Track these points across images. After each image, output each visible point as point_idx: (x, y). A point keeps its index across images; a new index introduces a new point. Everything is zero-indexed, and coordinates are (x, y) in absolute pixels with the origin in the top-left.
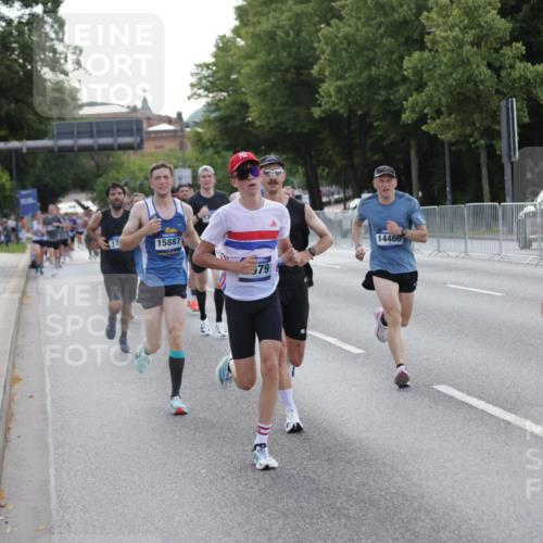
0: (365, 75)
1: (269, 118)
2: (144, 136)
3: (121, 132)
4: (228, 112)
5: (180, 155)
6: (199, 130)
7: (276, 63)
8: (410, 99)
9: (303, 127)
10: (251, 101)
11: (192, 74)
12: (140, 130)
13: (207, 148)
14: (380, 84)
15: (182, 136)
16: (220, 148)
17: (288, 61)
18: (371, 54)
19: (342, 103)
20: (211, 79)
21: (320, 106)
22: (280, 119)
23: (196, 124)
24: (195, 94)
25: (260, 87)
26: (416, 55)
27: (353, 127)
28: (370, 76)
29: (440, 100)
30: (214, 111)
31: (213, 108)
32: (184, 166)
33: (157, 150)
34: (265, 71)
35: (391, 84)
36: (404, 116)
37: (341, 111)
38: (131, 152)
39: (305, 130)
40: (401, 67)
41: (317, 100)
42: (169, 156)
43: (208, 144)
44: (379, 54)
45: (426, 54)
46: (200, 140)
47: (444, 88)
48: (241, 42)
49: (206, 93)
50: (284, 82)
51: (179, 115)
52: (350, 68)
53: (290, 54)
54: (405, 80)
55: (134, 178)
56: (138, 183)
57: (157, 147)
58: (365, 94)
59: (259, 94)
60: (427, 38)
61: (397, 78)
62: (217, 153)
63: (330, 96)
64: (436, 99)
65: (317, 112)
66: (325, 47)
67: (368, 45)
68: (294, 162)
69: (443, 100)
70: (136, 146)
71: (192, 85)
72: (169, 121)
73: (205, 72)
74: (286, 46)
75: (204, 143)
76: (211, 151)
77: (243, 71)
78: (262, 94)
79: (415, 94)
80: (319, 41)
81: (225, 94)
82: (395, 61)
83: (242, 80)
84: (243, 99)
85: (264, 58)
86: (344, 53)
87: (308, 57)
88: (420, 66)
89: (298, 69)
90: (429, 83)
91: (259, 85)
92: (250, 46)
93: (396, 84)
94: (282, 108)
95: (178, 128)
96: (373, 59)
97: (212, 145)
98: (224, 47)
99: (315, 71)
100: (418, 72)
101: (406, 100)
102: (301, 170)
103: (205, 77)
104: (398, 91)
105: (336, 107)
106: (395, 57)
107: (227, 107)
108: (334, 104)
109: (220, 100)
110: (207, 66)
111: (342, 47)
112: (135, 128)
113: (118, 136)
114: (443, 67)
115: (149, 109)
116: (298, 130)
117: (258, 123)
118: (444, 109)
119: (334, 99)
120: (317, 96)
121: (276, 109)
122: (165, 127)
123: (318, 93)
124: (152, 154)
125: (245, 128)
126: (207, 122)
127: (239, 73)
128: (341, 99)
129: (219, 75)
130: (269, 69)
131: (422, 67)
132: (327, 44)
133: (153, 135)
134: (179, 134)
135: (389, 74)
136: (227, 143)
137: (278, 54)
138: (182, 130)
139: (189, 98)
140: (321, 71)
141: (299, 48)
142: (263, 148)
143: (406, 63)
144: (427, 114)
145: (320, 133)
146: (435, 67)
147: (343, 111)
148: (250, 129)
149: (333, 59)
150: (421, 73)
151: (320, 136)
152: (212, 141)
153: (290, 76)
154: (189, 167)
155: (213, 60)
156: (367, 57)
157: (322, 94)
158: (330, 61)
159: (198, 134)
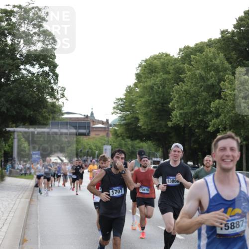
0: (193, 109)
1: (147, 125)
2: (91, 129)
3: (80, 127)
4: (130, 121)
5: (106, 139)
6: (116, 128)
7: (153, 101)
8: (213, 121)
9: (164, 130)
10: (140, 117)
11: (115, 103)
12: (89, 127)
13: (119, 137)
14: (200, 113)
15: (108, 130)
16: (125, 137)
17: (158, 100)
18: (196, 99)
19: (182, 120)
20: (123, 106)
21: (171, 121)
22: (153, 126)
23: (115, 125)
24: (115, 112)
25: (145, 111)
26: (217, 101)
27: (186, 132)
28: (195, 109)
29: (226, 122)
30: (123, 120)
31: (123, 119)
32: (108, 144)
33: (96, 136)
34: (148, 104)
35: (205, 113)
36: (209, 129)
37: (181, 124)
38: (84, 136)
39: (164, 132)
40: (210, 106)
41: (170, 118)
42: (102, 139)
43: (120, 135)
44: (200, 99)
45: (221, 101)
46: (116, 133)
47: (229, 117)
48: (138, 90)
49: (120, 112)
50: (156, 109)
51: (107, 120)
52: (186, 105)
53: (159, 97)
54: (211, 112)
55: (84, 148)
56: (87, 150)
57: (96, 135)
58: (193, 117)
59: (145, 114)
60: (222, 94)
61: (208, 111)
62: (123, 139)
63: (177, 117)
64: (224, 122)
65: (170, 124)
66: (175, 94)
67: (195, 95)
68: (158, 146)
69: (227, 122)
70: (87, 134)
71: (114, 108)
72: (103, 123)
73: (121, 102)
74: (158, 93)
75: (118, 135)
76: (120, 138)
77: (138, 103)
78: (146, 114)
79: (215, 119)
80: (173, 92)
81: (129, 113)
82: (207, 103)
83: (137, 107)
84: (137, 115)
85: (147, 98)
86: (184, 98)
87: (167, 99)
88: (218, 106)
89: (162, 104)
90: (222, 115)
91: (144, 110)
92: (141, 92)
93: (207, 113)
94: (154, 121)
95: (106, 127)
96: (197, 101)
97: (121, 136)
98: (130, 91)
99: (170, 105)
100: (217, 109)
101: (211, 121)
102: (161, 150)
103: (120, 105)
104: (207, 117)
105: (179, 122)
106: (207, 101)
107: (129, 119)
108: (178, 121)
109: (126, 115)
110: (121, 99)
111: (183, 95)
112: (87, 126)
113: (79, 129)
114: (228, 107)
115: (94, 117)
116: (161, 131)
117: (143, 127)
118: (228, 127)
119: (178, 119)
120: (171, 117)
121: (152, 122)
122: (100, 125)
123: (171, 115)
124: (94, 138)
125: (137, 129)
126: (120, 125)
127: (136, 104)
128: (181, 119)
129: (127, 104)
130: (149, 103)
131: (219, 107)
132: (177, 93)
133: (94, 129)
134: (107, 129)
135: (204, 109)
136: (128, 135)
137: (154, 96)
138: (108, 128)
139: (112, 114)
140: (173, 106)
141: (164, 94)
142: (145, 138)
143: (212, 105)
144: (220, 129)
145: (171, 133)
146: (225, 107)
147: (182, 124)
148: (139, 129)
149: (179, 100)
150: (218, 109)
151: (170, 135)
152: (121, 134)
153: (158, 107)
154: (110, 145)
155: (124, 97)
156: (194, 100)
157: (173, 116)
158: (177, 101)
159: (115, 130)
